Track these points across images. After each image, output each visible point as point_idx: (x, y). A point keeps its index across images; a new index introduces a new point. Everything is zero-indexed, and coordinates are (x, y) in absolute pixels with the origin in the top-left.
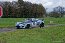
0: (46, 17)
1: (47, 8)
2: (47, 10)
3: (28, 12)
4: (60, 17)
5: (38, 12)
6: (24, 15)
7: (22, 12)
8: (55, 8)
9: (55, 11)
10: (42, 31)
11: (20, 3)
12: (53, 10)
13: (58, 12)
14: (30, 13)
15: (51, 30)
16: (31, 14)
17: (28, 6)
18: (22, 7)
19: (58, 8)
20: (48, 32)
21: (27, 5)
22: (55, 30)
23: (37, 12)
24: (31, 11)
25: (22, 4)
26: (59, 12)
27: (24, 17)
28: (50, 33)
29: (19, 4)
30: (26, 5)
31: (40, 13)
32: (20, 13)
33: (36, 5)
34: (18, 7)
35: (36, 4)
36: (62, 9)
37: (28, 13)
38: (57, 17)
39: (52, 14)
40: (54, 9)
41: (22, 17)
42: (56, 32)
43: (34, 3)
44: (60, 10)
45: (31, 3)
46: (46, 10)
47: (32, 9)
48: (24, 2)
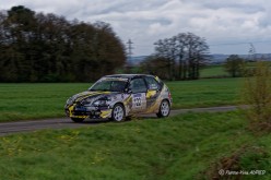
1: (130, 42)
2: (130, 48)
3: (53, 59)
4: (184, 79)
5: (95, 58)
6: (33, 71)
8: (166, 40)
9: (165, 55)
10: (111, 138)
11: (18, 21)
12: (157, 49)
13: (178, 58)
14: (59, 63)
15: (148, 133)
16: (65, 66)
17: (51, 35)
18: (27, 35)
19: (175, 39)
20: (134, 141)
21: (48, 28)
22: (165, 133)
23: (89, 59)
24: (64, 54)
25: (26, 24)
26: (181, 56)
27: (33, 77)
28: (146, 145)
29: (14, 26)
30: (42, 28)
31: (103, 62)
32: (16, 63)
33: (84, 30)
34: (8, 37)
35: (83, 25)
36: (191, 43)
37: (50, 64)
38: (171, 80)
39: (153, 65)
40: (161, 45)
41: (27, 81)
42: (169, 141)
43: (75, 21)
44: (186, 49)
45: (62, 21)
46: (127, 51)
47: (68, 45)
48: (35, 16)
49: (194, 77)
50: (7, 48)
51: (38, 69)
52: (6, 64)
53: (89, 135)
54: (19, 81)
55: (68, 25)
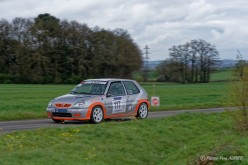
0: (145, 81)
1: (147, 48)
2: (147, 53)
3: (76, 63)
4: (196, 82)
5: (113, 62)
6: (57, 73)
7: (53, 61)
8: (180, 46)
9: (179, 59)
10: (109, 136)
11: (44, 27)
12: (172, 55)
13: (191, 63)
14: (82, 67)
15: (144, 131)
16: (87, 69)
17: (74, 40)
18: (52, 41)
19: (188, 45)
20: (130, 139)
21: (71, 35)
22: (161, 132)
23: (108, 63)
24: (86, 58)
25: (52, 30)
26: (193, 62)
27: (57, 79)
29: (40, 32)
30: (66, 34)
31: (121, 66)
32: (42, 66)
33: (104, 36)
34: (35, 42)
35: (104, 32)
36: (203, 49)
37: (73, 67)
38: (184, 83)
39: (168, 69)
40: (175, 51)
41: (51, 82)
42: (163, 139)
43: (97, 28)
44: (198, 55)
45: (85, 28)
46: (144, 56)
47: (89, 51)
48: (60, 23)
49: (205, 80)
50: (34, 52)
51: (61, 72)
52: (32, 67)
53: (89, 133)
54: (44, 82)
55: (90, 31)
